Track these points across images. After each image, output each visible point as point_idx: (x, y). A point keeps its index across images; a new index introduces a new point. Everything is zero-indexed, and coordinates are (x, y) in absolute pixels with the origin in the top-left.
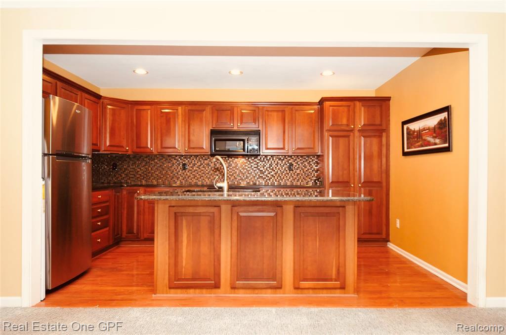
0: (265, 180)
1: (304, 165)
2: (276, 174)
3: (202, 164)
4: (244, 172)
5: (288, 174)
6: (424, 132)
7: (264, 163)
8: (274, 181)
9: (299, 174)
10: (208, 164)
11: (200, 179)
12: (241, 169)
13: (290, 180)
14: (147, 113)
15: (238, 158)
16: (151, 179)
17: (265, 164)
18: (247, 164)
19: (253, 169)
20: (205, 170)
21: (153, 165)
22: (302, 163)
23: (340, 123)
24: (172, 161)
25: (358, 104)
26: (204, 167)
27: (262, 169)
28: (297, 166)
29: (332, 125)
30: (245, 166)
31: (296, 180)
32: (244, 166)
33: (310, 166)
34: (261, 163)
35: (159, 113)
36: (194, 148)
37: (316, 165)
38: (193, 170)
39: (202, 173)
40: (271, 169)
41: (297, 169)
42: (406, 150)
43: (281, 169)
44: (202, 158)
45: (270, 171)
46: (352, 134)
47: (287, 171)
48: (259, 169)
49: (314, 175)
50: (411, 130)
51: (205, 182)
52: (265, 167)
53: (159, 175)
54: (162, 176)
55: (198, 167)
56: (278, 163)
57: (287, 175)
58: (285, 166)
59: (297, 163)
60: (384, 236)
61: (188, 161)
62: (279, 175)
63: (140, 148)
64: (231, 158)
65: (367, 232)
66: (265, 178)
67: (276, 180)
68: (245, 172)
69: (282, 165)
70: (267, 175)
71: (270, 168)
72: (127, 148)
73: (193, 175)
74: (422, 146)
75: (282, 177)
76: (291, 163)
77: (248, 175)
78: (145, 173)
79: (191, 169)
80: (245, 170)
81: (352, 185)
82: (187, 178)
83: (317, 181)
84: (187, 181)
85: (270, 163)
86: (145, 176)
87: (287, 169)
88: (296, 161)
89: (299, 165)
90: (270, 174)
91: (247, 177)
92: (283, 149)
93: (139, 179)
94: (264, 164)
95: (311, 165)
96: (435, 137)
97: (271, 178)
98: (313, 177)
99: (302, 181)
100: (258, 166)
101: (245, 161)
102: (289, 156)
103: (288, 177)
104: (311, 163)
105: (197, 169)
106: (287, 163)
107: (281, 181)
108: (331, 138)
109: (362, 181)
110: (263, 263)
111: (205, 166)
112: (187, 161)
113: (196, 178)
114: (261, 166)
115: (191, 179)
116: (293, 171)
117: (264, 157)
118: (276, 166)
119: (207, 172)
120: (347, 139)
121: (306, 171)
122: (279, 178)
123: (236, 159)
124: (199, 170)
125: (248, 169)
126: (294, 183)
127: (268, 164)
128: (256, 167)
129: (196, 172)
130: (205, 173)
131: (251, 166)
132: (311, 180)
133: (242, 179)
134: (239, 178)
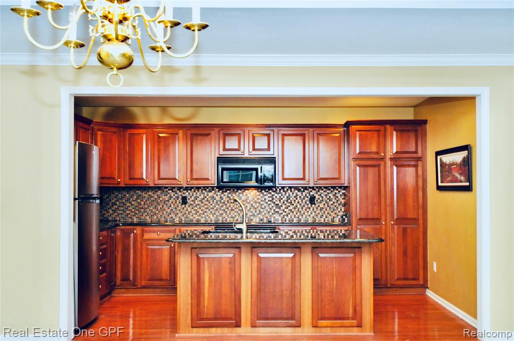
0: (282, 215)
1: (328, 197)
2: (295, 208)
3: (206, 197)
4: (256, 207)
5: (310, 208)
6: (453, 167)
7: (280, 195)
8: (293, 217)
9: (323, 208)
10: (213, 197)
11: (203, 216)
12: (252, 203)
13: (311, 216)
14: (142, 137)
15: (248, 190)
16: (144, 215)
17: (282, 197)
18: (260, 197)
19: (267, 203)
20: (209, 205)
21: (146, 199)
22: (326, 195)
23: (369, 151)
24: (169, 193)
25: (388, 127)
26: (208, 201)
27: (278, 202)
28: (321, 199)
29: (360, 153)
30: (258, 199)
31: (319, 216)
32: (256, 199)
33: (335, 199)
34: (276, 195)
35: (156, 137)
36: (197, 179)
37: (343, 197)
38: (194, 205)
39: (206, 208)
40: (289, 203)
41: (320, 203)
42: (440, 184)
43: (300, 203)
44: (206, 190)
45: (288, 205)
46: (382, 163)
47: (308, 204)
48: (274, 203)
49: (341, 210)
50: (443, 162)
51: (209, 219)
52: (282, 201)
53: (154, 210)
54: (157, 212)
55: (200, 201)
56: (297, 195)
57: (308, 210)
58: (306, 199)
59: (320, 195)
60: (421, 282)
61: (189, 193)
62: (298, 210)
63: (134, 179)
64: (241, 190)
65: (402, 277)
66: (282, 214)
67: (295, 216)
68: (258, 207)
69: (302, 197)
70: (284, 210)
71: (287, 201)
72: (119, 180)
73: (195, 210)
74: (452, 182)
75: (302, 212)
76: (313, 195)
77: (261, 210)
78: (137, 208)
79: (192, 203)
80: (258, 204)
81: (384, 223)
82: (187, 214)
83: (344, 217)
84: (187, 217)
85: (287, 195)
86: (137, 212)
87: (308, 203)
88: (319, 193)
89: (322, 197)
90: (287, 208)
91: (260, 213)
92: (303, 179)
93: (129, 216)
94: (280, 197)
95: (337, 197)
96: (461, 174)
97: (289, 214)
98: (339, 212)
99: (326, 217)
100: (273, 199)
101: (258, 193)
102: (310, 187)
103: (310, 212)
104: (337, 195)
105: (200, 203)
106: (308, 195)
107: (300, 217)
108: (358, 168)
109: (395, 217)
110: (282, 303)
111: (209, 199)
112: (187, 193)
113: (198, 214)
114: (276, 199)
115: (192, 216)
116: (315, 204)
117: (280, 188)
118: (295, 199)
119: (211, 206)
120: (377, 169)
121: (332, 204)
122: (299, 214)
123: (247, 191)
124: (202, 205)
125: (261, 203)
126: (317, 219)
127: (286, 197)
128: (271, 201)
129: (198, 206)
130: (210, 208)
131: (265, 199)
132: (337, 215)
133: (254, 215)
134: (250, 214)
